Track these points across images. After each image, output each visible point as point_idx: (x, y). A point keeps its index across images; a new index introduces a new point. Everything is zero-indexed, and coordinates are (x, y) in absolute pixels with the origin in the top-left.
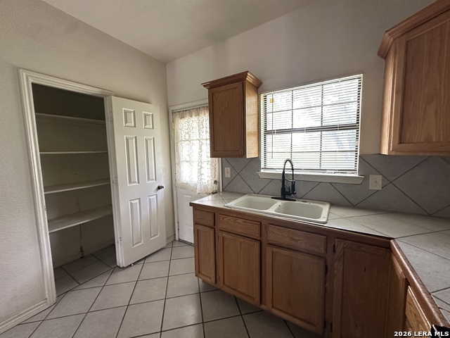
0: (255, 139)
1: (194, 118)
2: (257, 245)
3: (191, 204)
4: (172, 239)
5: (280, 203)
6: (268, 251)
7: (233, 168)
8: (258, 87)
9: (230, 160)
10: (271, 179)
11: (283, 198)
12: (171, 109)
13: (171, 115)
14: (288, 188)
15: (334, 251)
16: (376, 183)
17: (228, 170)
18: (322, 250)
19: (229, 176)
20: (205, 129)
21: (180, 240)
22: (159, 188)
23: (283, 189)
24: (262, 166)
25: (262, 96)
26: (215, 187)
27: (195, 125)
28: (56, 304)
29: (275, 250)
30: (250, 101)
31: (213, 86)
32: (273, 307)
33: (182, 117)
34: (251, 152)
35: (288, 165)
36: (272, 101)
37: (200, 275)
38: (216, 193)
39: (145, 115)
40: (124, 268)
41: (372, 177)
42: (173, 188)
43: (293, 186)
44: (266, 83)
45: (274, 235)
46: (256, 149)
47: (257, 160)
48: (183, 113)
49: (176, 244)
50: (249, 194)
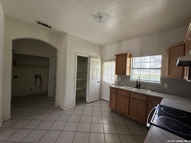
0: (129, 70)
1: (110, 63)
2: (128, 98)
3: (110, 87)
4: (100, 98)
5: (136, 89)
6: (131, 100)
7: (121, 78)
8: (131, 56)
9: (121, 76)
10: (133, 82)
11: (137, 88)
12: (103, 59)
13: (103, 61)
14: (138, 85)
15: (149, 100)
16: (166, 86)
17: (120, 79)
18: (146, 100)
19: (120, 80)
20: (113, 66)
21: (102, 99)
22: (98, 82)
23: (137, 85)
24: (131, 78)
25: (132, 58)
26: (115, 83)
27: (110, 65)
28: (75, 107)
29: (133, 100)
30: (128, 59)
31: (117, 56)
32: (132, 116)
33: (106, 62)
34: (128, 74)
35: (139, 79)
36: (135, 60)
37: (111, 107)
38: (115, 85)
39: (93, 61)
40: (88, 103)
41: (165, 84)
42: (101, 82)
43: (140, 84)
44: (133, 55)
45: (133, 96)
46: (129, 73)
47: (129, 76)
48: (106, 61)
49: (101, 100)
50: (126, 86)
